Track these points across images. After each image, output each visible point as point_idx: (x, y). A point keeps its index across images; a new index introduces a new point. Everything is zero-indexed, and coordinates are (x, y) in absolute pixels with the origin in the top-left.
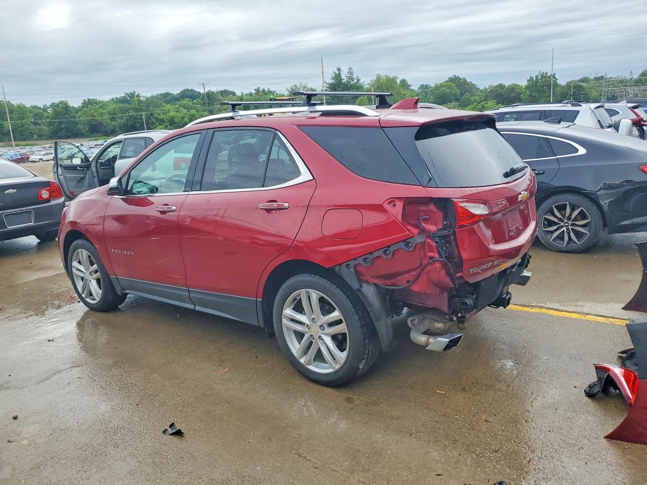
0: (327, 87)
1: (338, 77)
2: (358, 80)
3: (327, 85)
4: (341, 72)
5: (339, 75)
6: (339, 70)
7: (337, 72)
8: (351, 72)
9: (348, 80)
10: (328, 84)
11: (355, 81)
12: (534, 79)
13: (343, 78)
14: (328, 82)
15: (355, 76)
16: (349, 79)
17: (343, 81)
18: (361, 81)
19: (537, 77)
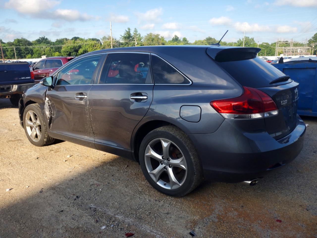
1: (128, 33)
2: (140, 35)
4: (130, 31)
6: (129, 29)
7: (128, 30)
8: (136, 31)
9: (134, 35)
10: (123, 37)
11: (138, 36)
13: (131, 34)
15: (138, 33)
18: (142, 36)
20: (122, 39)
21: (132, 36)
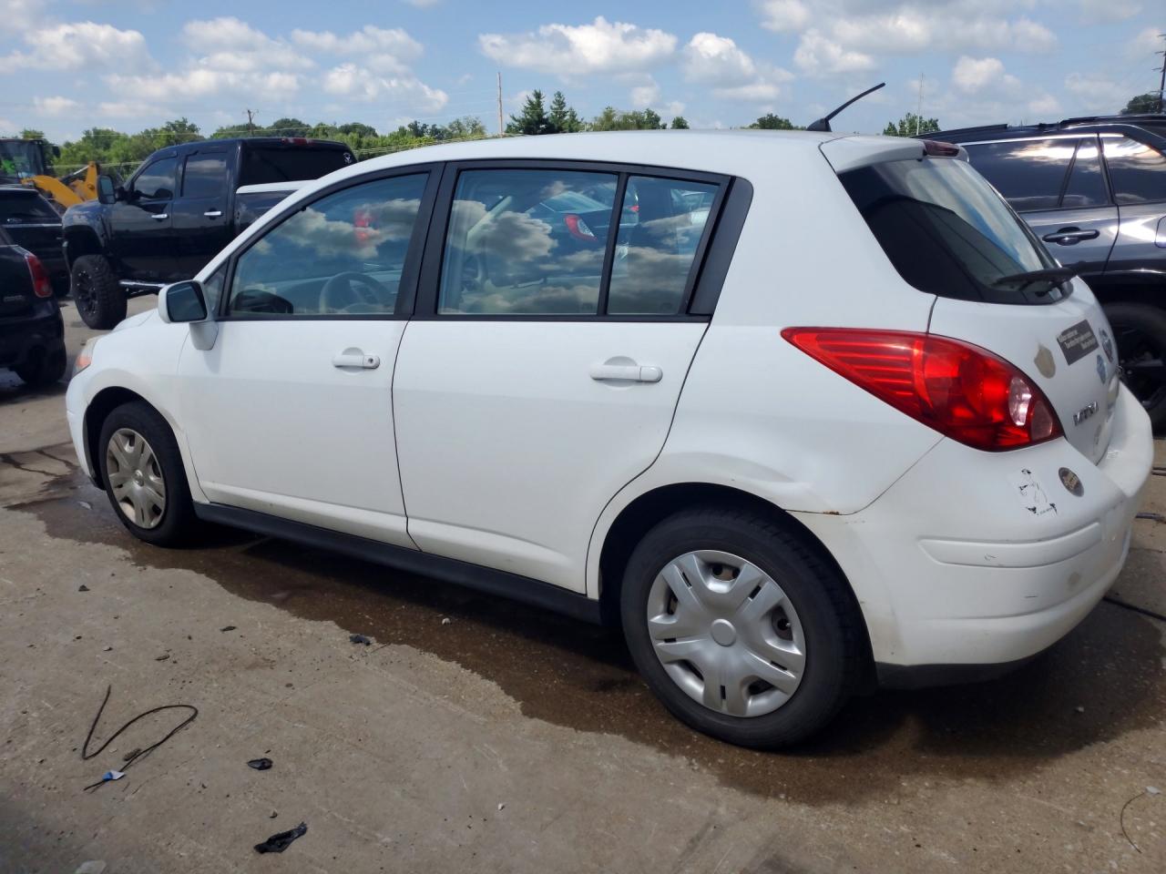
1: (535, 106)
2: (573, 116)
4: (541, 101)
5: (539, 104)
6: (538, 96)
7: (534, 100)
8: (561, 104)
9: (554, 114)
10: (519, 121)
11: (567, 117)
12: (898, 128)
13: (545, 111)
14: (517, 117)
15: (565, 109)
16: (556, 112)
17: (545, 117)
18: (579, 117)
19: (902, 124)
21: (547, 119)
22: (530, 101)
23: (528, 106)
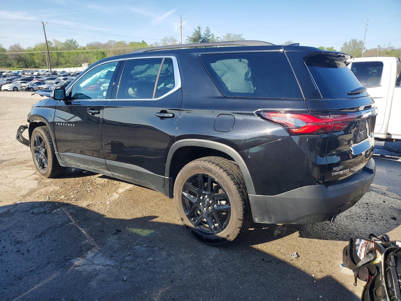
0: (189, 40)
1: (198, 33)
3: (190, 39)
4: (200, 30)
9: (205, 36)
11: (211, 37)
12: (348, 44)
18: (216, 37)
20: (188, 41)
21: (202, 37)
22: (196, 30)
23: (195, 32)
